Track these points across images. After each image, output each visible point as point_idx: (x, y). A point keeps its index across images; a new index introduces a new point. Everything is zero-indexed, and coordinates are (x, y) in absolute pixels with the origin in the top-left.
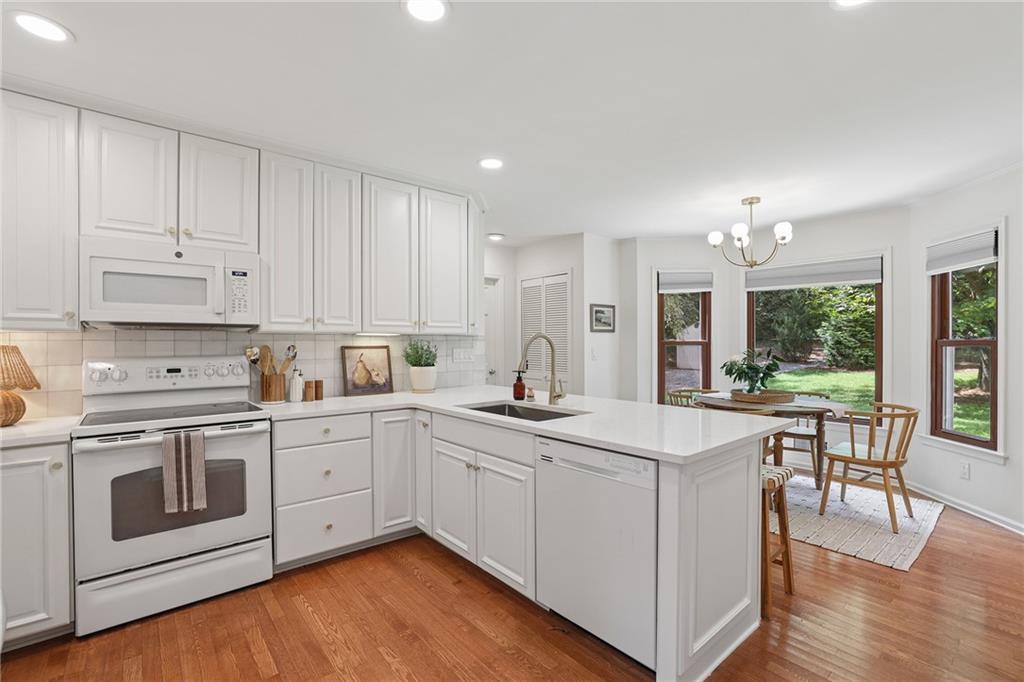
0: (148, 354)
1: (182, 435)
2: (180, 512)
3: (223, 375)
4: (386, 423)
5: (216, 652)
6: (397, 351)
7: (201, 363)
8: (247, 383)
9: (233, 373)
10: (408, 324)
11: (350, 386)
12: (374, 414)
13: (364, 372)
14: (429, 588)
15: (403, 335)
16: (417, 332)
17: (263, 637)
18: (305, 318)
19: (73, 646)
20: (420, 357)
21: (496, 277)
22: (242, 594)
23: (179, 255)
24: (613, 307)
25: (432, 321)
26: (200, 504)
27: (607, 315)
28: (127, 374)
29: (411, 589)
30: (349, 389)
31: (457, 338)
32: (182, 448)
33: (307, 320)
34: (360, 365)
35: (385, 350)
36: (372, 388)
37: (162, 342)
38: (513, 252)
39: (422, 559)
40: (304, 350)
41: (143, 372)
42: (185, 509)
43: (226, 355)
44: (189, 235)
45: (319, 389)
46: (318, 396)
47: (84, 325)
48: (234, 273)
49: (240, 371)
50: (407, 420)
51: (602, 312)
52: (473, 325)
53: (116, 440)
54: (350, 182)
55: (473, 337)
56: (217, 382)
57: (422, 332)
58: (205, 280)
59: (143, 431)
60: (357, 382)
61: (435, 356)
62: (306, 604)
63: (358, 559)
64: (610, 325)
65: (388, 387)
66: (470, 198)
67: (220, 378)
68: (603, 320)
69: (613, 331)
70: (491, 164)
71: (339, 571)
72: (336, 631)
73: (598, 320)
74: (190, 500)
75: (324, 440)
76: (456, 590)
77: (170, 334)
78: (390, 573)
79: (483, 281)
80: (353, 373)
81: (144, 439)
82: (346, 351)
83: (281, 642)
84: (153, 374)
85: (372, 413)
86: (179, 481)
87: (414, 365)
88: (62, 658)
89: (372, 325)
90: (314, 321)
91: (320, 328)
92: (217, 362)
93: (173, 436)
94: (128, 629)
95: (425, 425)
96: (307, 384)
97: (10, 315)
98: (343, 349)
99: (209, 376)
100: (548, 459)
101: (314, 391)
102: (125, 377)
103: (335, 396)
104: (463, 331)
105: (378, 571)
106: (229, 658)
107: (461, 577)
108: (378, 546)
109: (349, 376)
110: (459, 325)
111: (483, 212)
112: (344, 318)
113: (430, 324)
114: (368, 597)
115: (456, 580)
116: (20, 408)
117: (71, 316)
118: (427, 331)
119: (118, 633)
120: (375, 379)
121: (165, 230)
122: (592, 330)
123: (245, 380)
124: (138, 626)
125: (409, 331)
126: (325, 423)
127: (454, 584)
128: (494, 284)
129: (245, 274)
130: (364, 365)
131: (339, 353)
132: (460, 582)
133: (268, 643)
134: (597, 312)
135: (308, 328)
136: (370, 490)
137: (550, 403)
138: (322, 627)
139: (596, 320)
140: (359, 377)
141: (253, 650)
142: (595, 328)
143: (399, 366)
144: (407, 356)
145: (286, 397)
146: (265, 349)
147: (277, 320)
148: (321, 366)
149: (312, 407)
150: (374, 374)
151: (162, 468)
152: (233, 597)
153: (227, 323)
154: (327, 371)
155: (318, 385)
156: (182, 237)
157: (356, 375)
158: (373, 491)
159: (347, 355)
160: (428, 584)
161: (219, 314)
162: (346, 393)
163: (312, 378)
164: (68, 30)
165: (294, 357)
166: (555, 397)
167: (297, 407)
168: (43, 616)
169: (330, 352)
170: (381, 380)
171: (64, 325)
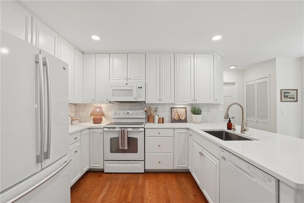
0: (125, 109)
1: (123, 130)
2: (122, 149)
3: (139, 115)
4: (178, 133)
5: (123, 188)
6: (189, 109)
7: (134, 111)
8: (145, 117)
9: (141, 114)
10: (190, 100)
11: (173, 120)
12: (175, 129)
13: (178, 116)
14: (184, 193)
15: (190, 104)
16: (193, 103)
17: (134, 189)
18: (157, 99)
19: (104, 174)
20: (196, 111)
21: (235, 82)
22: (136, 174)
23: (127, 84)
24: (297, 90)
25: (199, 99)
26: (126, 148)
27: (291, 94)
28: (119, 113)
29: (178, 191)
30: (173, 121)
31: (212, 105)
32: (122, 133)
33: (158, 100)
34: (176, 113)
35: (185, 109)
36: (180, 121)
37: (127, 106)
38: (242, 71)
39: (187, 181)
40: (160, 109)
41: (122, 114)
42: (123, 149)
43: (141, 109)
44: (129, 79)
45: (163, 120)
46: (163, 122)
47: (110, 102)
48: (139, 88)
49: (143, 114)
50: (186, 133)
51: (289, 93)
52: (216, 100)
53: (111, 129)
54: (170, 57)
55: (218, 105)
56: (137, 117)
57: (195, 103)
58: (132, 90)
59: (116, 128)
60: (175, 119)
61: (201, 111)
62: (148, 184)
63: (168, 174)
64: (294, 98)
65: (185, 121)
66: (214, 53)
67: (138, 116)
68: (289, 97)
69: (297, 101)
70: (217, 38)
71: (161, 177)
72: (150, 196)
73: (286, 97)
74: (124, 146)
75: (159, 136)
76: (192, 198)
77: (129, 104)
78: (175, 182)
79: (223, 84)
80: (174, 116)
81: (116, 130)
82: (172, 109)
83: (136, 193)
84: (124, 114)
85: (174, 129)
86: (122, 141)
87: (194, 114)
88: (100, 176)
89: (177, 101)
90: (160, 100)
91: (162, 102)
92: (138, 111)
93: (121, 129)
94: (113, 174)
95: (190, 135)
96: (159, 119)
97: (99, 100)
98: (172, 108)
99: (136, 115)
100: (224, 158)
101: (162, 121)
102: (119, 114)
103: (169, 122)
104: (212, 102)
105: (172, 181)
106: (124, 191)
107: (197, 194)
108: (176, 172)
109: (173, 117)
110: (210, 100)
111: (223, 58)
112: (169, 99)
113: (198, 100)
114: (164, 188)
115: (195, 194)
116: (101, 120)
117: (108, 100)
118: (197, 102)
119: (110, 174)
120: (181, 118)
121: (125, 78)
122: (281, 101)
123: (144, 116)
124: (114, 174)
125: (191, 102)
126: (159, 131)
127: (193, 195)
128: (234, 85)
129: (141, 88)
130: (178, 114)
131: (170, 110)
132: (196, 195)
133: (134, 191)
134: (284, 93)
135: (158, 102)
136: (173, 154)
137: (241, 132)
138: (148, 193)
139: (284, 96)
140: (176, 117)
141: (130, 192)
142: (283, 100)
143: (189, 114)
144: (192, 111)
145: (154, 122)
146: (150, 108)
147: (150, 100)
148: (165, 113)
149: (161, 125)
150: (181, 116)
151: (118, 137)
152: (134, 174)
153: (137, 101)
154: (166, 115)
155: (163, 119)
156: (128, 79)
157: (175, 116)
158: (174, 154)
159: (172, 110)
160: (184, 192)
161: (135, 99)
162: (172, 122)
163: (161, 116)
164: (100, 37)
165: (157, 110)
166: (243, 130)
167: (156, 125)
168: (99, 165)
169: (168, 109)
170: (183, 118)
171: (107, 102)
